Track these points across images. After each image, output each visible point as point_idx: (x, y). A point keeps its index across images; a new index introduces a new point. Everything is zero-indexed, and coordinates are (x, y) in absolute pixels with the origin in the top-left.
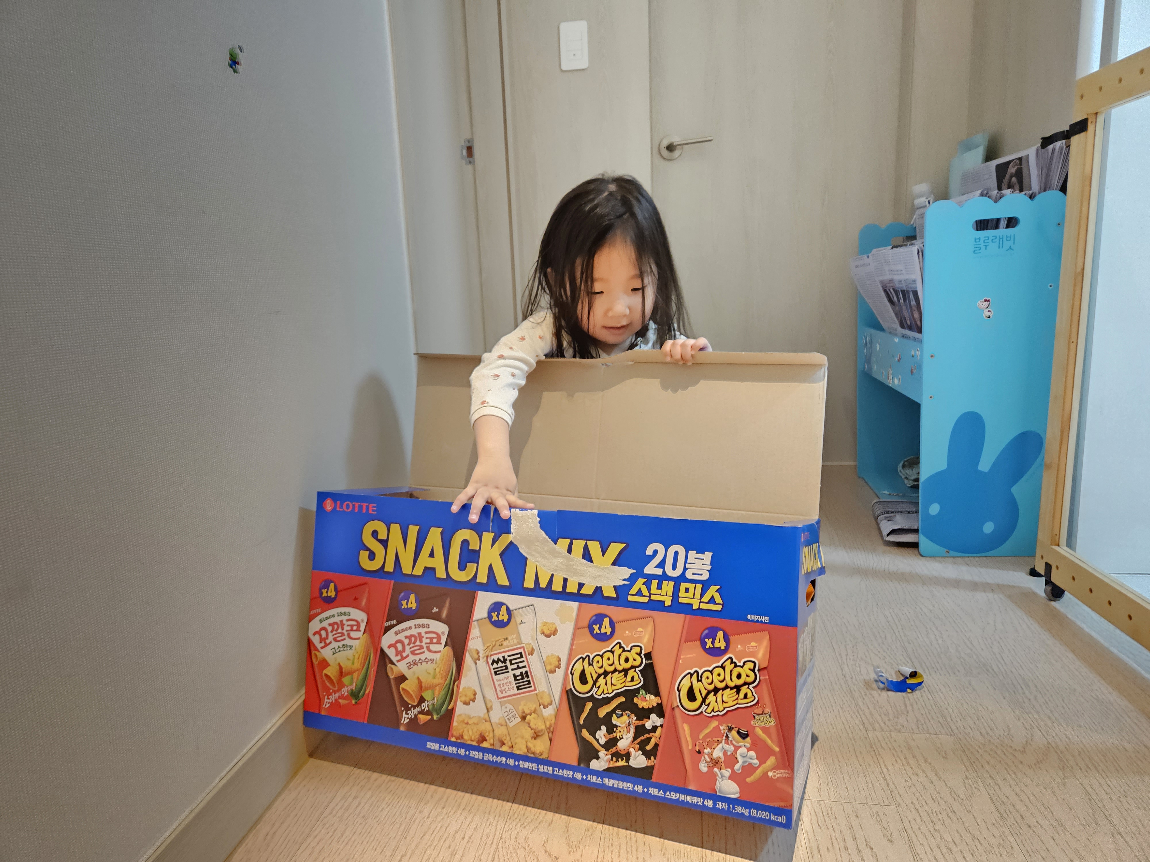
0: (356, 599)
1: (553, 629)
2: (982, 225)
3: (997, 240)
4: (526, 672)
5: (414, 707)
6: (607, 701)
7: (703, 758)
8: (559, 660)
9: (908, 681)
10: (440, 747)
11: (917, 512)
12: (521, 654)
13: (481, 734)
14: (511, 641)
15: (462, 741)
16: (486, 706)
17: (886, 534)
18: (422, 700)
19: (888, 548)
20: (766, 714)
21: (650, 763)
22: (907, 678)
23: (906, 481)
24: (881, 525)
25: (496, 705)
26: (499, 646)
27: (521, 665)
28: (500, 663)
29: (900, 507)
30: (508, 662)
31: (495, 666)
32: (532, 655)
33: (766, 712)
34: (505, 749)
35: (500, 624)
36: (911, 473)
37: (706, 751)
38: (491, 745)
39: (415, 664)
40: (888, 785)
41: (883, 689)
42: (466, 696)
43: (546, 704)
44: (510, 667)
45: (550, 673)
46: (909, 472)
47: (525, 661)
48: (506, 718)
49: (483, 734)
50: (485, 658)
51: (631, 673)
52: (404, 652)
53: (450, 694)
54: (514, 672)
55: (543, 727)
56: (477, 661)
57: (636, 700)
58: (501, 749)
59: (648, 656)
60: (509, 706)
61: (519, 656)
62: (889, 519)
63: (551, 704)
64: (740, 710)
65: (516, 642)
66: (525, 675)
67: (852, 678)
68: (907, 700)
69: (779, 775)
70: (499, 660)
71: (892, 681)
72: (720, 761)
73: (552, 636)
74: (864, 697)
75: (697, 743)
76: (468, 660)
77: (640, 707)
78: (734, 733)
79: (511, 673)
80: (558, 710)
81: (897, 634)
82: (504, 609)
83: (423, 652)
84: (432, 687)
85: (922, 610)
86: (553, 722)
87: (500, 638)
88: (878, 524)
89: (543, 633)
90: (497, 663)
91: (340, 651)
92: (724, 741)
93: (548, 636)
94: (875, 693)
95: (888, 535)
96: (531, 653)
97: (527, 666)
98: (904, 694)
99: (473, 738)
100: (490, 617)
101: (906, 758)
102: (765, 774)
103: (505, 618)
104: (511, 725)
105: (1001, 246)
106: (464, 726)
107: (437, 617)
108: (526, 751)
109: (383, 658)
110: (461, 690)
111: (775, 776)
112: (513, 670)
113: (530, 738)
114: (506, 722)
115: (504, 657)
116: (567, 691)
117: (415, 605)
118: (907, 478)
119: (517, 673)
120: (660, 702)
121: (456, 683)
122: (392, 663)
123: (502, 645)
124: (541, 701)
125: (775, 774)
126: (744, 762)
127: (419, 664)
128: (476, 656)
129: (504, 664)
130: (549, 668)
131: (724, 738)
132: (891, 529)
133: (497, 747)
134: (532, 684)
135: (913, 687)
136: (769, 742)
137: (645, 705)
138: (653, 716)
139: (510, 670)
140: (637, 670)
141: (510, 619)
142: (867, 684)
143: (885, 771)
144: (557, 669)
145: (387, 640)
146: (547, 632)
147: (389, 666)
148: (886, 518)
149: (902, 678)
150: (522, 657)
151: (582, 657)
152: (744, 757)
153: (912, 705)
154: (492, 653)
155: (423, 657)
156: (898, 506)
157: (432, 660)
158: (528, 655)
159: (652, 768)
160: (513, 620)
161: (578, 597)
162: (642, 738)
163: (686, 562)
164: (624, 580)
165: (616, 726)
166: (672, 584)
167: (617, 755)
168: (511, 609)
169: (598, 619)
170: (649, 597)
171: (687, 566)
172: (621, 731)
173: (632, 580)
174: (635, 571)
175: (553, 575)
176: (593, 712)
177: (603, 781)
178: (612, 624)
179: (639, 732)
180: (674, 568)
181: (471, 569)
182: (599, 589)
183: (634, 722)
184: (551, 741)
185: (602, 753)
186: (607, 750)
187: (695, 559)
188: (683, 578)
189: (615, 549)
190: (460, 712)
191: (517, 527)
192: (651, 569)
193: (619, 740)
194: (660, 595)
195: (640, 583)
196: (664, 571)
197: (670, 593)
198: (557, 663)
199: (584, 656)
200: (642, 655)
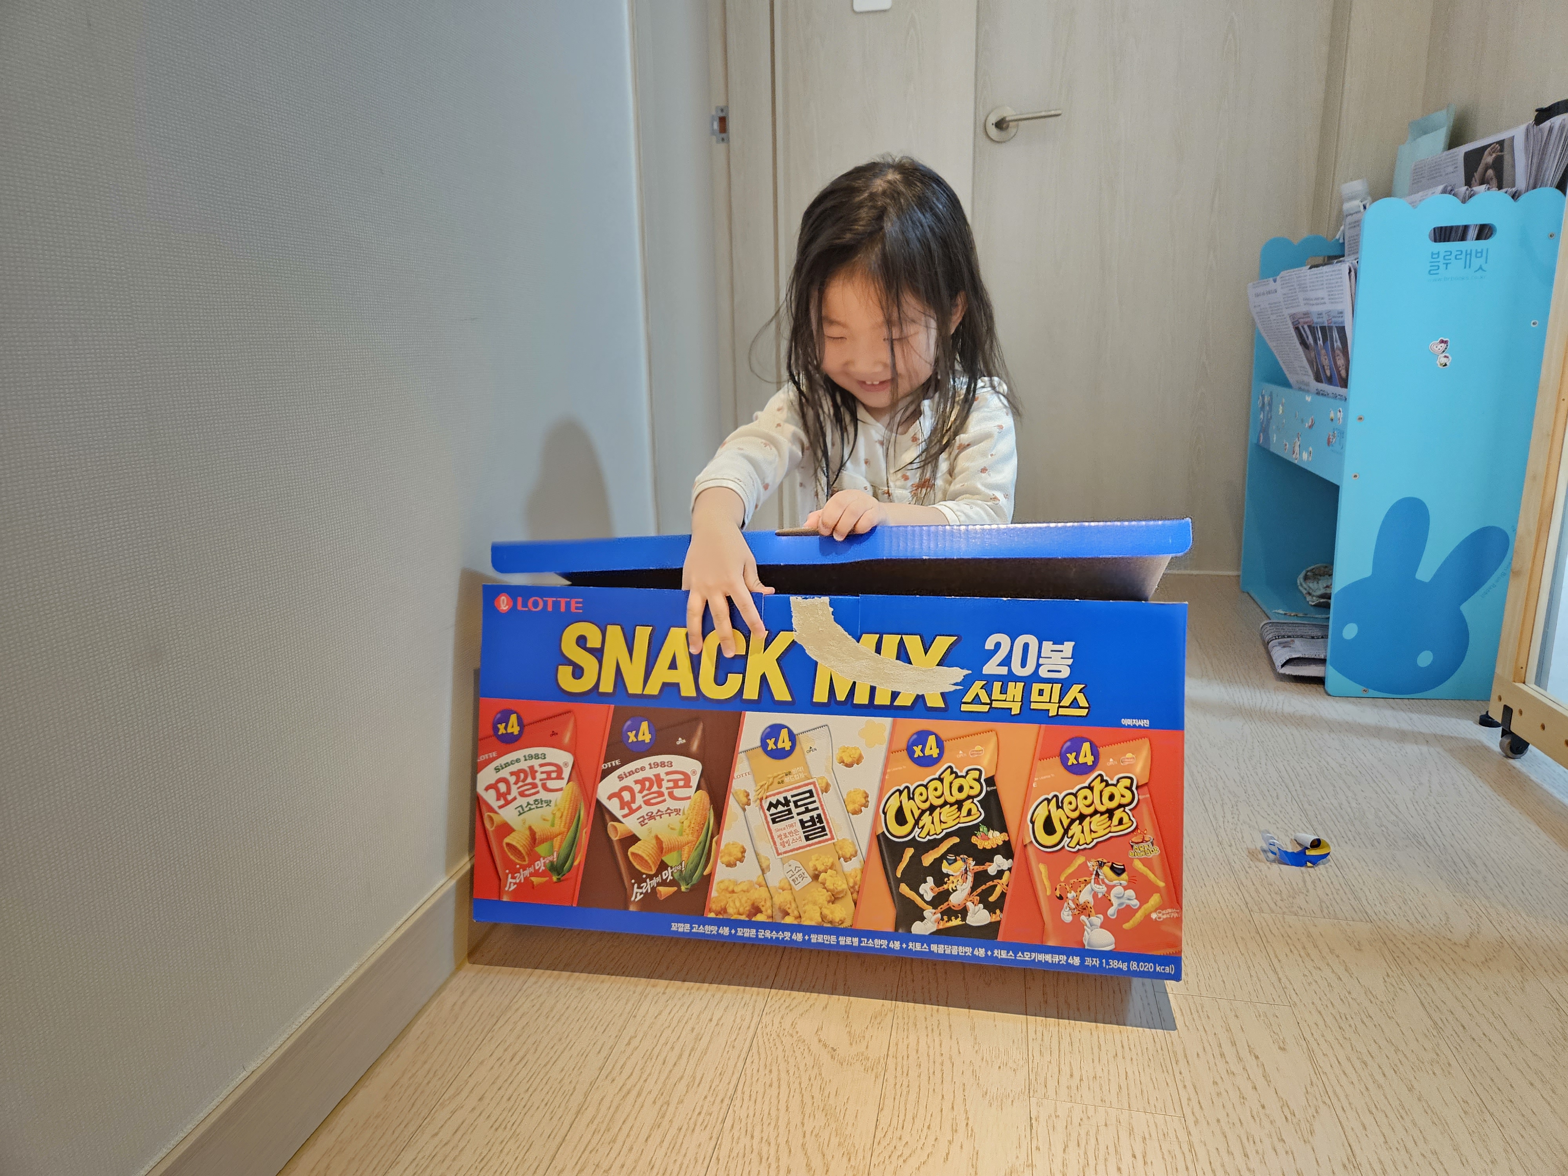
0: (554, 734)
1: (857, 756)
4: (819, 816)
5: (651, 877)
6: (934, 844)
7: (1066, 905)
8: (867, 796)
10: (692, 928)
12: (810, 792)
13: (753, 904)
14: (795, 776)
15: (725, 917)
16: (761, 866)
18: (663, 866)
20: (1147, 841)
21: (996, 917)
25: (775, 862)
26: (779, 783)
27: (810, 807)
28: (780, 806)
30: (792, 805)
31: (773, 810)
32: (826, 792)
33: (1147, 840)
34: (789, 920)
35: (780, 754)
37: (1069, 895)
38: (769, 917)
39: (651, 817)
42: (730, 855)
43: (848, 856)
44: (795, 811)
45: (853, 814)
47: (817, 801)
48: (790, 880)
49: (756, 904)
50: (758, 801)
51: (967, 805)
52: (634, 803)
53: (706, 854)
54: (801, 817)
55: (845, 886)
56: (746, 807)
57: (974, 840)
58: (782, 922)
59: (990, 781)
60: (794, 863)
61: (808, 795)
63: (855, 855)
64: (1113, 839)
65: (803, 777)
66: (816, 820)
69: (1163, 917)
70: (778, 802)
72: (1088, 905)
73: (855, 765)
75: (1058, 887)
76: (732, 806)
77: (980, 847)
78: (1106, 869)
79: (797, 819)
80: (865, 862)
82: (784, 733)
83: (664, 801)
84: (679, 848)
86: (858, 878)
87: (779, 773)
89: (842, 761)
90: (776, 806)
91: (530, 809)
92: (1092, 882)
93: (850, 765)
96: (826, 789)
97: (820, 808)
99: (741, 910)
100: (764, 745)
102: (1146, 917)
103: (787, 745)
104: (797, 888)
106: (728, 895)
107: (684, 751)
108: (820, 920)
109: (601, 814)
110: (722, 847)
111: (1160, 918)
112: (799, 814)
113: (826, 903)
114: (790, 885)
115: (785, 798)
116: (878, 837)
117: (650, 736)
119: (806, 817)
120: (1007, 839)
121: (715, 839)
122: (615, 819)
123: (782, 782)
124: (840, 852)
125: (1159, 915)
126: (1119, 905)
127: (658, 818)
128: (745, 800)
129: (786, 808)
130: (851, 807)
131: (1093, 877)
133: (778, 919)
134: (827, 831)
136: (1151, 876)
137: (988, 845)
138: (998, 859)
139: (794, 814)
140: (975, 800)
141: (793, 747)
144: (863, 808)
145: (605, 789)
146: (848, 760)
147: (610, 824)
150: (812, 796)
151: (898, 790)
152: (1118, 898)
154: (768, 794)
155: (663, 807)
157: (677, 811)
158: (820, 793)
159: (999, 923)
160: (797, 748)
161: (892, 710)
162: (984, 887)
163: (1039, 656)
164: (955, 684)
165: (948, 876)
166: (1020, 685)
167: (950, 913)
168: (795, 732)
169: (921, 737)
170: (991, 704)
171: (1041, 661)
172: (955, 881)
173: (967, 683)
174: (970, 672)
175: (854, 683)
176: (916, 859)
177: (930, 949)
178: (940, 744)
179: (981, 878)
180: (1024, 664)
181: (734, 681)
182: (920, 699)
183: (971, 868)
184: (855, 904)
185: (928, 912)
186: (935, 907)
187: (1052, 651)
188: (1035, 677)
189: (942, 644)
190: (722, 875)
191: (801, 622)
192: (991, 668)
193: (952, 893)
194: (1005, 701)
195: (977, 687)
196: (1010, 670)
197: (1019, 698)
198: (864, 801)
199: (901, 788)
200: (982, 781)
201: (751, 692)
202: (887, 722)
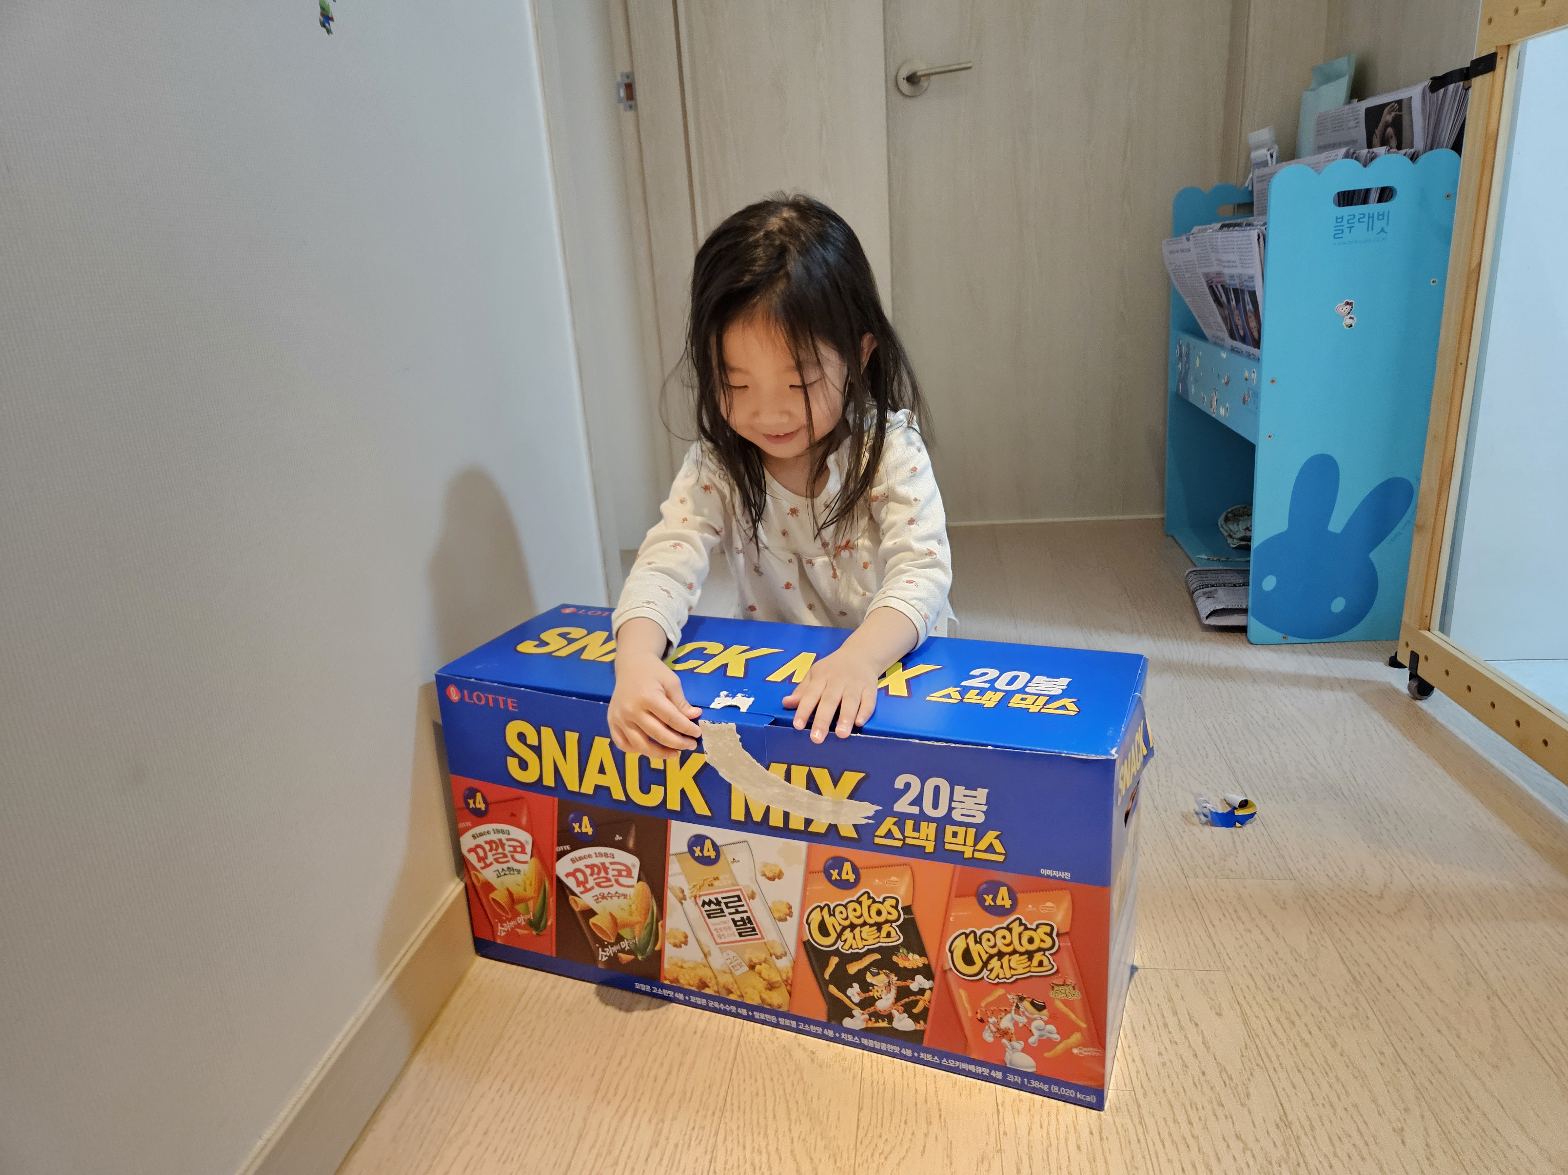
0: (513, 815)
1: (777, 872)
2: (1346, 198)
3: (1366, 219)
4: (748, 918)
5: (612, 945)
6: (857, 957)
7: (987, 1027)
8: (790, 908)
9: (1237, 813)
10: (652, 989)
11: (1246, 584)
12: (738, 896)
13: (700, 980)
14: (723, 882)
15: (679, 985)
16: (703, 952)
17: (1205, 616)
18: (620, 938)
19: (1207, 634)
20: (1068, 986)
21: (921, 1026)
22: (1235, 808)
23: (1230, 541)
24: (1198, 604)
25: (715, 950)
26: (709, 886)
27: (740, 909)
28: (712, 905)
29: (1222, 578)
30: (723, 905)
31: (707, 907)
32: (753, 899)
33: (1068, 982)
34: (732, 997)
35: (707, 861)
36: (1238, 530)
37: (990, 1020)
38: (716, 992)
39: (604, 897)
40: (1214, 945)
41: (1206, 824)
42: (675, 938)
43: (779, 954)
44: (727, 911)
45: (779, 921)
46: (1233, 527)
47: (745, 905)
48: (730, 966)
49: (703, 980)
50: (693, 898)
51: (886, 928)
52: (588, 883)
53: (654, 934)
54: (733, 916)
55: (779, 979)
56: (683, 901)
57: (895, 958)
58: (728, 997)
59: (907, 910)
60: (732, 954)
61: (736, 899)
62: (1209, 596)
63: (785, 954)
64: (1033, 978)
65: (730, 884)
66: (747, 921)
67: (1165, 811)
68: (1236, 837)
69: (1086, 1053)
70: (711, 902)
71: (1216, 813)
72: (1010, 1031)
73: (777, 880)
74: (1182, 834)
75: (979, 1011)
76: (671, 899)
77: (901, 966)
78: (1026, 1003)
79: (729, 917)
80: (795, 962)
81: (1222, 750)
82: (708, 844)
83: (612, 886)
84: (630, 925)
85: (1252, 717)
86: (790, 974)
87: (709, 877)
88: (1194, 603)
89: (764, 875)
90: (709, 904)
91: (506, 874)
92: (1013, 1012)
93: (772, 879)
94: (1196, 830)
95: (1207, 618)
96: (752, 896)
97: (749, 912)
98: (1232, 829)
99: (691, 983)
100: (691, 851)
101: (1236, 911)
102: (1068, 1051)
103: (712, 854)
104: (737, 973)
105: (1370, 227)
106: (678, 969)
107: (623, 847)
108: (760, 1002)
109: (562, 887)
110: (667, 930)
111: (1081, 1054)
112: (730, 914)
113: (764, 990)
114: (730, 969)
115: (717, 899)
116: (804, 943)
117: (592, 830)
118: (1230, 536)
119: (737, 917)
120: (927, 962)
121: (660, 924)
122: (574, 894)
123: (712, 886)
124: (771, 951)
125: (1082, 1051)
126: (1041, 1036)
127: (609, 898)
128: (680, 895)
129: (718, 907)
130: (777, 915)
131: (1014, 1008)
132: (1212, 610)
133: (724, 994)
134: (758, 932)
135: (1243, 820)
136: (1072, 1016)
137: (909, 965)
138: (919, 978)
139: (726, 914)
140: (894, 925)
141: (718, 856)
142: (1185, 817)
143: (1210, 926)
144: (788, 917)
145: (562, 867)
146: (770, 875)
147: (571, 897)
148: (1204, 593)
149: (1229, 809)
150: (740, 900)
151: (819, 906)
152: (1039, 1030)
153: (1242, 843)
154: (701, 893)
155: (612, 890)
156: (1220, 576)
157: (625, 896)
158: (747, 899)
159: (922, 1032)
160: (722, 858)
161: (805, 834)
162: (907, 1000)
163: (951, 799)
164: (868, 818)
165: (873, 985)
166: (933, 826)
167: (877, 1016)
168: (718, 843)
169: (837, 863)
170: (904, 840)
171: (954, 805)
172: (880, 990)
173: (879, 818)
174: (881, 808)
175: (768, 808)
176: (841, 967)
177: (860, 1041)
178: (855, 870)
179: (903, 993)
180: (935, 806)
181: (657, 792)
182: (833, 828)
183: (894, 982)
184: (790, 994)
185: (857, 1012)
186: (863, 1009)
187: (964, 796)
188: (948, 819)
189: (851, 779)
190: (671, 954)
191: (711, 746)
192: (902, 806)
193: (877, 1000)
194: (918, 838)
195: (889, 823)
196: (921, 810)
197: (932, 837)
198: (788, 911)
199: (822, 905)
200: (899, 908)
201: (674, 804)
202: (803, 845)
